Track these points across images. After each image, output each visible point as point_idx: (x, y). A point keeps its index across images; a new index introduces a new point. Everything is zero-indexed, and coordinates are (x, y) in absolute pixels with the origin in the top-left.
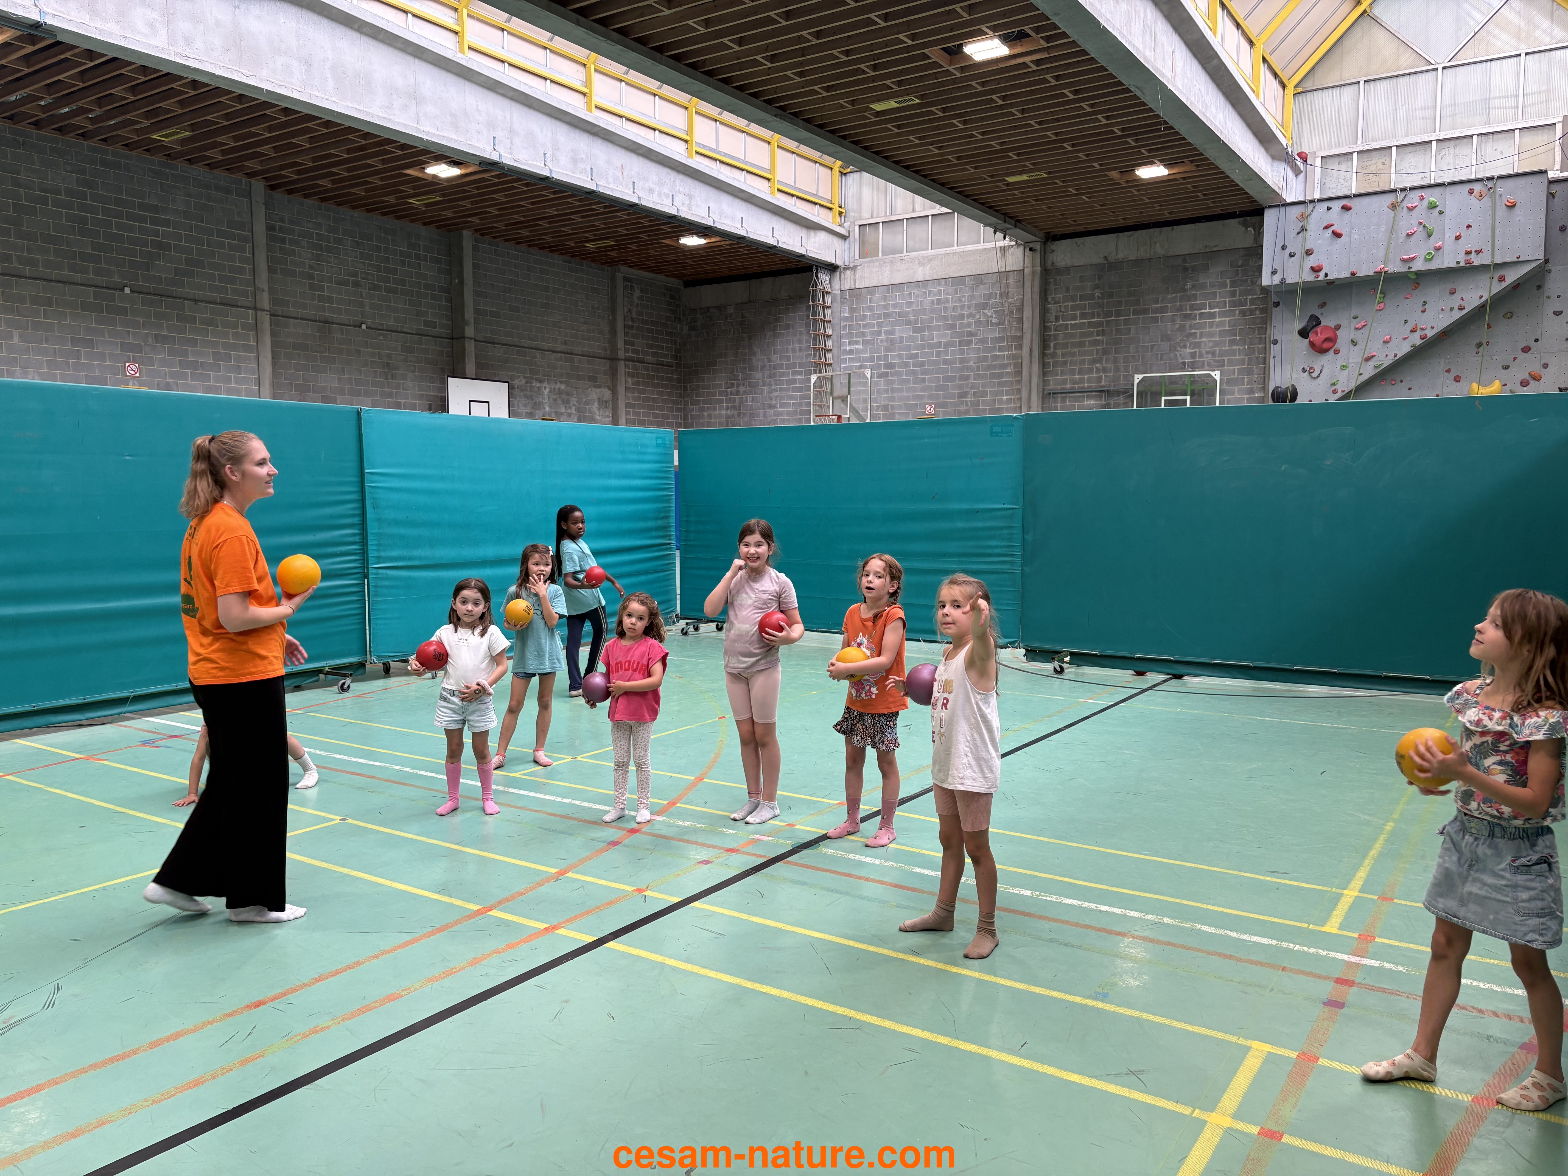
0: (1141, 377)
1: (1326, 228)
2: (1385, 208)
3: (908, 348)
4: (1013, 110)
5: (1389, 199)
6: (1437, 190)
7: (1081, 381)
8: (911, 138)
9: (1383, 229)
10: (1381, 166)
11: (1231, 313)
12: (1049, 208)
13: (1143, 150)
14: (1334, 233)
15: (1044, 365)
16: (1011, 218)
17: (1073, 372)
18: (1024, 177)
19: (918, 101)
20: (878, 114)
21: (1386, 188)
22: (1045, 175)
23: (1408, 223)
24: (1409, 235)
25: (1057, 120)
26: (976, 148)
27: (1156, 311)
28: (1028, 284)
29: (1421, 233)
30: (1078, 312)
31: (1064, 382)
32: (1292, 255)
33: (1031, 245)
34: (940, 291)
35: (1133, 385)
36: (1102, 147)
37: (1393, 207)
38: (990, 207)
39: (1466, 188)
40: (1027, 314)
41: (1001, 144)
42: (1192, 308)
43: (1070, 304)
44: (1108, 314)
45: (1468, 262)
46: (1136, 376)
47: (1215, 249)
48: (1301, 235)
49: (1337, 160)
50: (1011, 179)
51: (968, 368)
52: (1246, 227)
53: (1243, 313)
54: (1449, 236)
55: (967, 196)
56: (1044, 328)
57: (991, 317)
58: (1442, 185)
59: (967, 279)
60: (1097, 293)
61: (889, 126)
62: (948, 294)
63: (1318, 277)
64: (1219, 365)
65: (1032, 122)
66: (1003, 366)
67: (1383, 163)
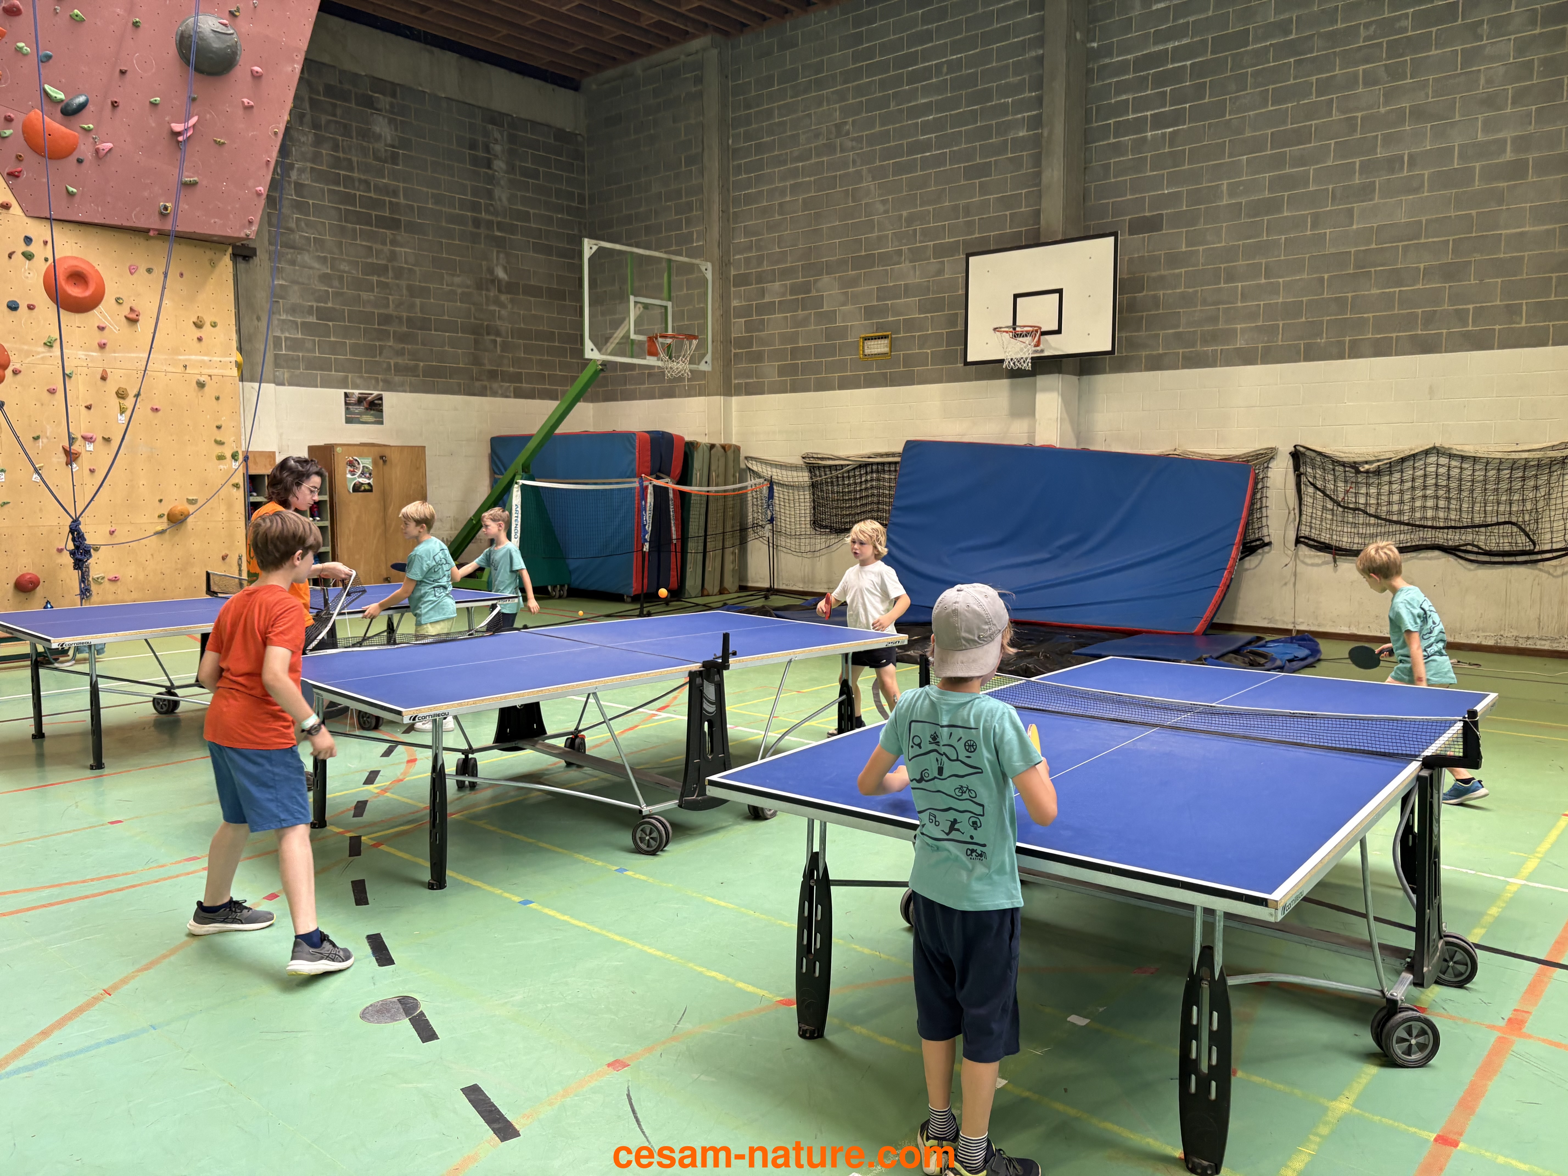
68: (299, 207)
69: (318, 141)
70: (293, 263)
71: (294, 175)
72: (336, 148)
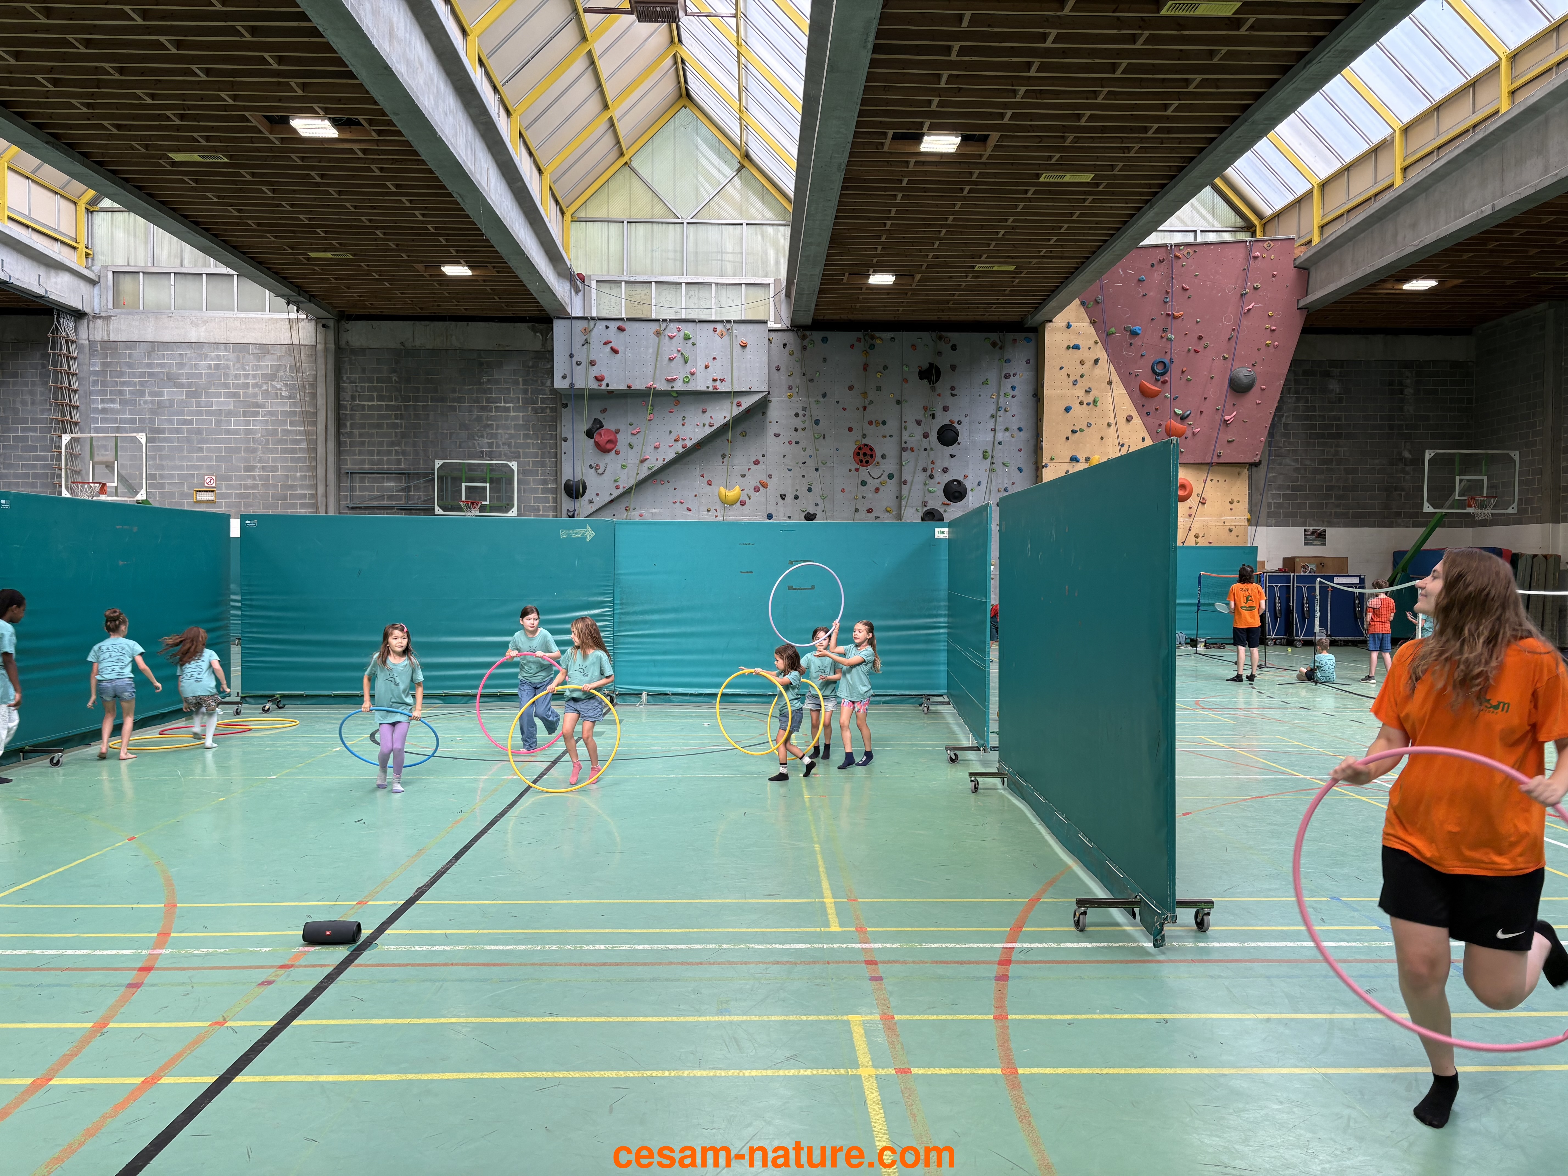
0: (441, 462)
1: (606, 343)
2: (651, 334)
3: (181, 413)
4: (330, 190)
5: (654, 327)
6: (690, 325)
7: (380, 462)
8: (209, 195)
9: (651, 351)
10: (643, 297)
11: (524, 409)
12: (348, 288)
13: (452, 250)
14: (612, 348)
15: (339, 444)
16: (306, 292)
17: (371, 453)
18: (329, 255)
19: (226, 160)
20: (174, 163)
21: (648, 317)
22: (351, 257)
23: (670, 349)
24: (671, 360)
25: (374, 208)
26: (280, 218)
27: (453, 400)
28: (321, 361)
29: (679, 359)
30: (375, 394)
31: (363, 462)
32: (578, 364)
33: (324, 321)
34: (218, 357)
35: (433, 469)
36: (413, 240)
37: (658, 334)
38: (285, 278)
39: (711, 326)
40: (321, 390)
41: (310, 219)
42: (488, 401)
43: (367, 385)
44: (406, 399)
45: (715, 388)
46: (437, 461)
47: (507, 348)
48: (585, 346)
49: (608, 285)
50: (313, 255)
51: (255, 441)
52: (535, 332)
53: (535, 410)
54: (701, 364)
55: (261, 263)
56: (339, 407)
57: (281, 389)
58: (693, 321)
59: (251, 347)
60: (394, 378)
61: (186, 178)
62: (228, 360)
63: (600, 386)
64: (515, 457)
65: (348, 205)
66: (297, 442)
67: (645, 295)
68: (1286, 435)
69: (1298, 400)
70: (1280, 464)
71: (1283, 420)
72: (1307, 402)
